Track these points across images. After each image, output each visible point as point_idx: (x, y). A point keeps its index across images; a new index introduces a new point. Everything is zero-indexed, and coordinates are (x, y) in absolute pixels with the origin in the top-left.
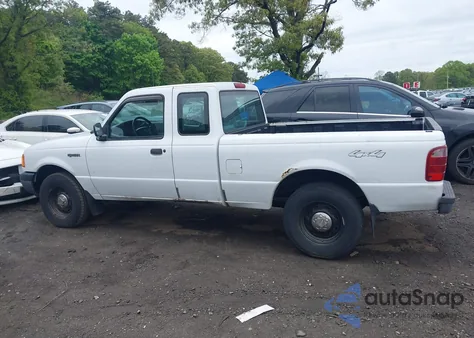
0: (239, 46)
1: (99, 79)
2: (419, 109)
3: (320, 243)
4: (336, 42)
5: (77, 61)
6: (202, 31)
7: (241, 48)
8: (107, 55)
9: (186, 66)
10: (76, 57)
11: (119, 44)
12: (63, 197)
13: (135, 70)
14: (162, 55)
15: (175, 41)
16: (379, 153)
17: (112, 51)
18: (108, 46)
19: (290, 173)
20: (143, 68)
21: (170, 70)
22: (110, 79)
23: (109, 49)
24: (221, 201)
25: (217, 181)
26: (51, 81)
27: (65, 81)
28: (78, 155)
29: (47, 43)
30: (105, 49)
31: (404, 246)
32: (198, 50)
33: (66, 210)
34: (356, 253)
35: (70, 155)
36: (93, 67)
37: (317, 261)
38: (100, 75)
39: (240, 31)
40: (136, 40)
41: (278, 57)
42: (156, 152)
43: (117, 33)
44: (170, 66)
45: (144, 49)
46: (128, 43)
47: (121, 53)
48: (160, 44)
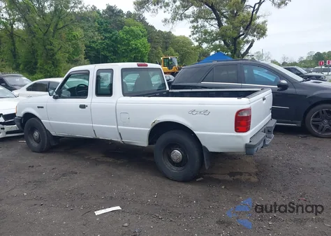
0: (193, 34)
1: (107, 57)
2: (284, 82)
3: (175, 170)
4: (261, 32)
5: (93, 45)
6: (171, 25)
7: (195, 36)
8: (113, 41)
9: (166, 48)
10: (93, 42)
11: (121, 33)
12: (36, 134)
13: (131, 51)
14: (149, 41)
15: (160, 31)
16: (206, 112)
17: (116, 38)
18: (114, 35)
19: (156, 123)
20: (136, 49)
21: (155, 51)
22: (114, 57)
23: (114, 37)
24: (119, 140)
25: (115, 127)
26: (76, 58)
27: (85, 58)
28: (43, 107)
29: (74, 33)
30: (112, 37)
31: (238, 177)
32: (176, 37)
33: (38, 141)
34: (202, 179)
35: (39, 107)
36: (104, 49)
37: (172, 182)
38: (108, 54)
39: (195, 24)
40: (132, 31)
41: (222, 43)
42: (83, 107)
43: (120, 26)
44: (155, 48)
45: (136, 37)
46: (127, 32)
47: (122, 39)
48: (148, 34)
